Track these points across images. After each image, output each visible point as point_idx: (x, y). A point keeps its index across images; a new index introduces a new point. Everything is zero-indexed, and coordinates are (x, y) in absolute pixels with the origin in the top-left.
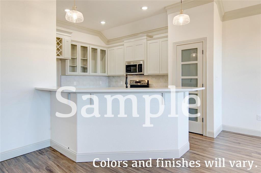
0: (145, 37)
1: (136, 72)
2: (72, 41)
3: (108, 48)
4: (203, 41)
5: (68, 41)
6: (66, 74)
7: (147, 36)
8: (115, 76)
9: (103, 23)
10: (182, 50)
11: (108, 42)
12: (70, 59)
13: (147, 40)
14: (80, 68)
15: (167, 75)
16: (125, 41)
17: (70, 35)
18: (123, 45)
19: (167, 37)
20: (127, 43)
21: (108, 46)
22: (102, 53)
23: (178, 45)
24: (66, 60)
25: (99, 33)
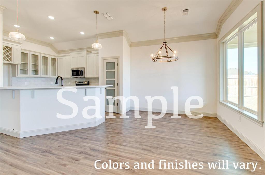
0: (86, 52)
1: (79, 75)
2: (22, 49)
3: (58, 57)
4: (117, 58)
5: (18, 50)
6: (17, 76)
7: (87, 51)
8: (65, 78)
9: (52, 38)
10: (107, 63)
11: (59, 52)
12: (21, 64)
13: (87, 54)
14: (31, 71)
15: (98, 78)
16: (71, 53)
17: (20, 45)
18: (70, 56)
19: (98, 53)
20: (73, 55)
21: (58, 55)
22: (53, 61)
23: (104, 59)
24: (17, 65)
25: (50, 45)
